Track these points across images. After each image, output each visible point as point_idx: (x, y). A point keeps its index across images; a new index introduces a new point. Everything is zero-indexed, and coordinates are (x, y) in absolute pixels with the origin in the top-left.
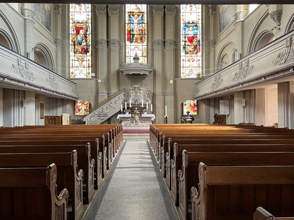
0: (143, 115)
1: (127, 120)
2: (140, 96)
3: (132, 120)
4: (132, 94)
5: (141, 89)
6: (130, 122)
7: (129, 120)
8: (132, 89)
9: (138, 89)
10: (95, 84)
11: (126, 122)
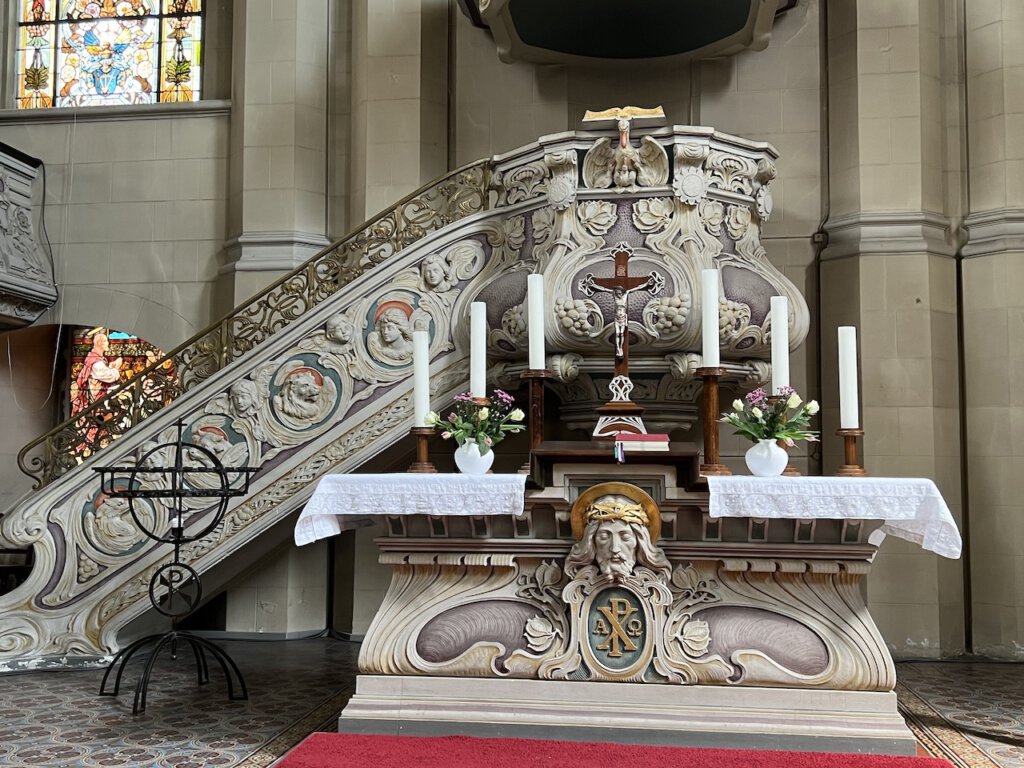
0: (725, 494)
1: (465, 571)
2: (669, 234)
3: (546, 573)
4: (568, 224)
5: (680, 151)
6: (510, 591)
7: (492, 572)
8: (568, 153)
9: (651, 157)
10: (217, 158)
11: (446, 595)
